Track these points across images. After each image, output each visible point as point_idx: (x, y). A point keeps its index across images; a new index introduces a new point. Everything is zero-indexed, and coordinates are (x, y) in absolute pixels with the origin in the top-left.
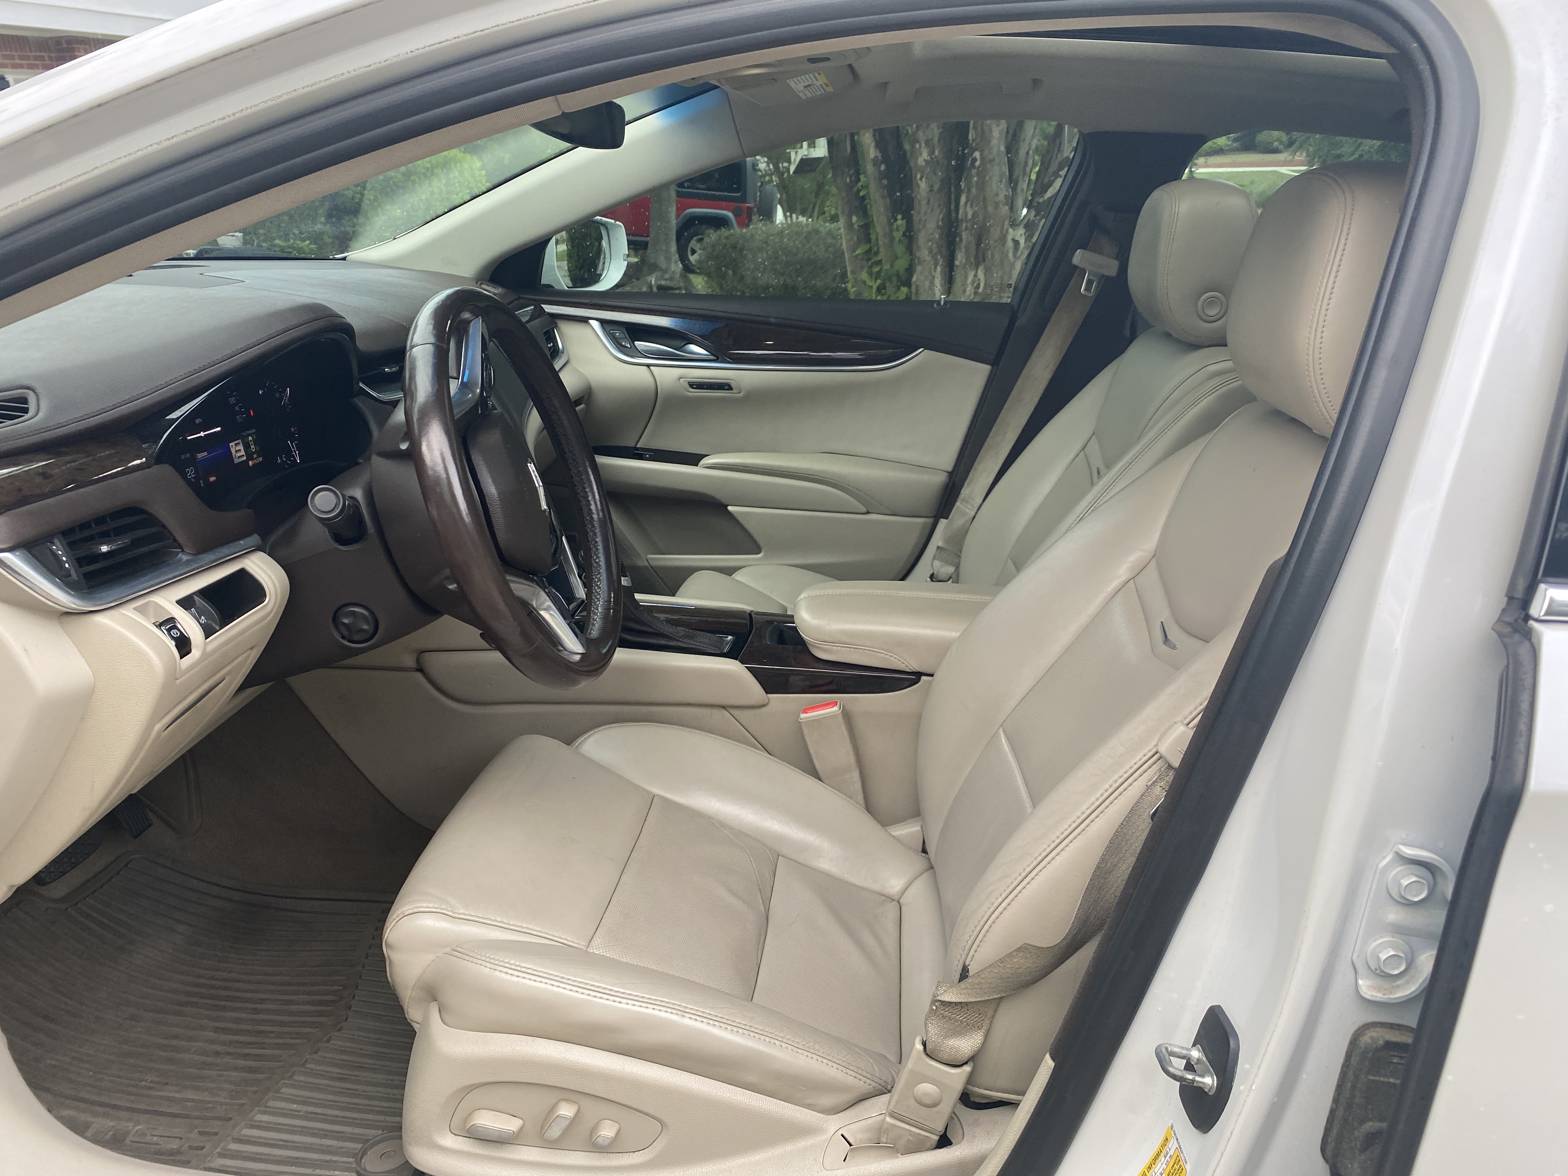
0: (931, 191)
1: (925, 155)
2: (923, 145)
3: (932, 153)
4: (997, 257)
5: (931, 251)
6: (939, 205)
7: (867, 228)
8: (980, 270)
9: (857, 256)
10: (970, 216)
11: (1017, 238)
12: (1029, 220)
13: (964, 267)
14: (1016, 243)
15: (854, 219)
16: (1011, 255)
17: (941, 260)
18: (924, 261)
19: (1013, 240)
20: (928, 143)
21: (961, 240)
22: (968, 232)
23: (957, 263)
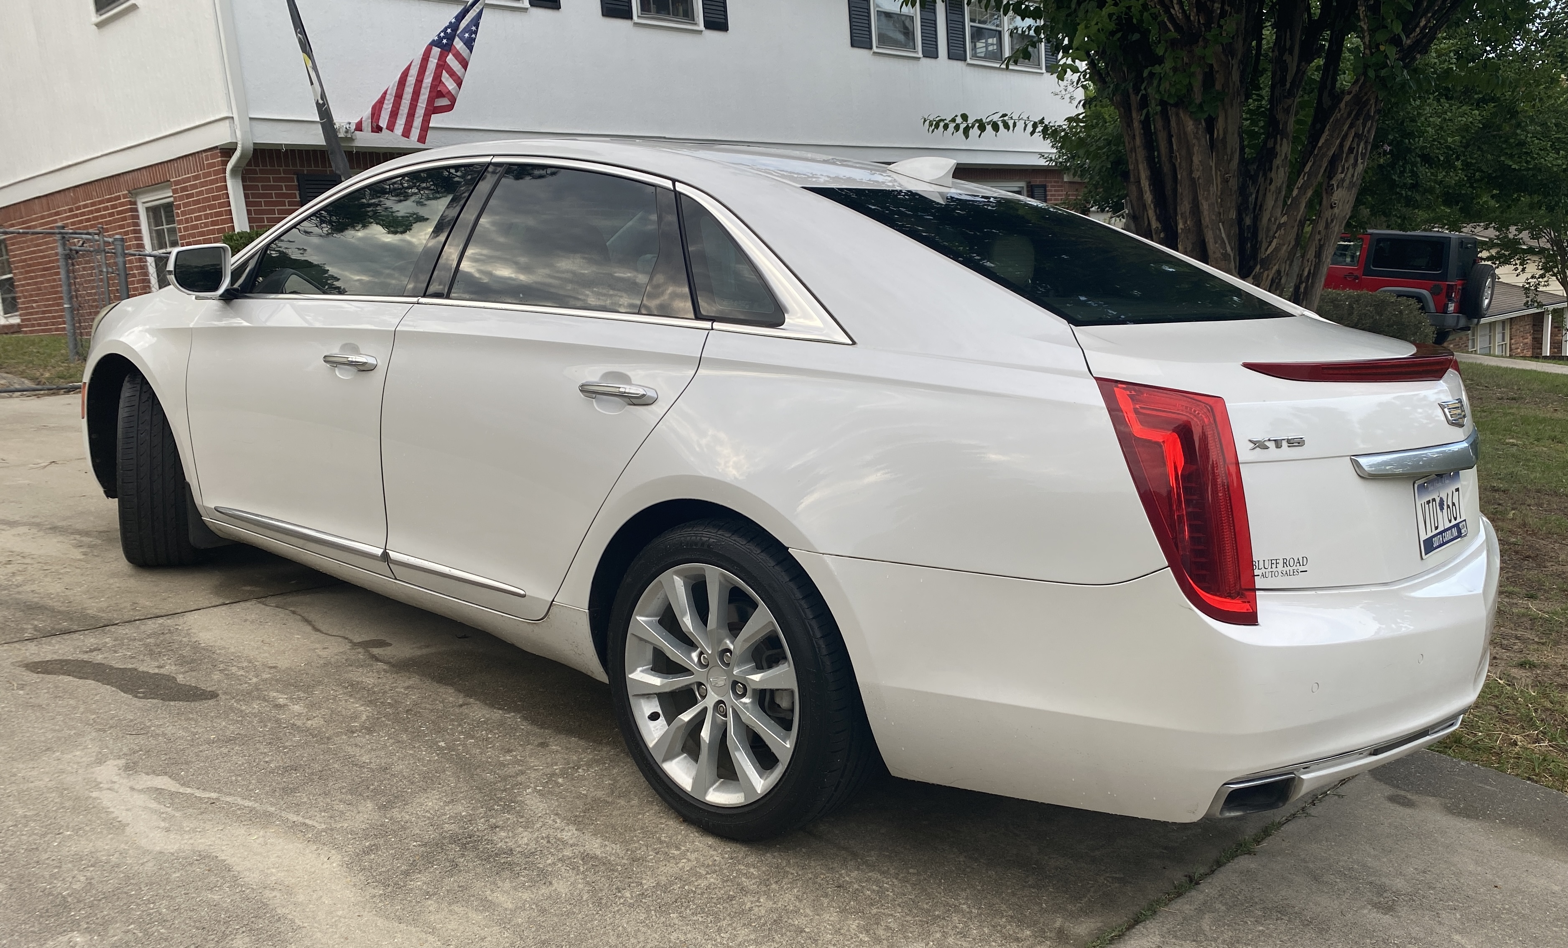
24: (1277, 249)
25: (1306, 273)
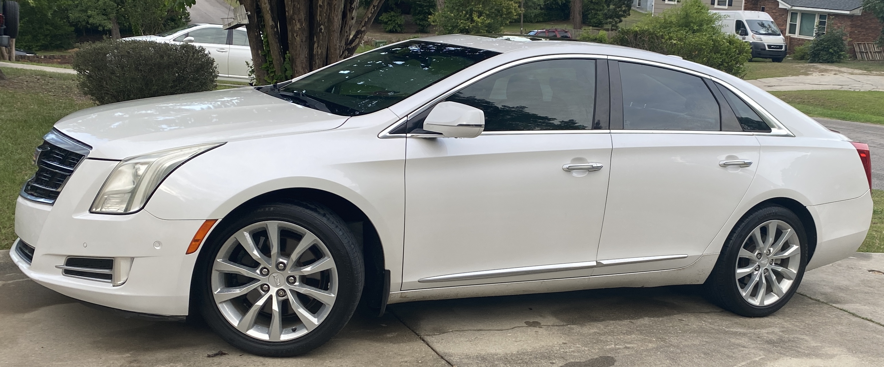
0: (302, 41)
1: (298, 26)
2: (297, 21)
3: (301, 25)
5: (302, 67)
7: (267, 56)
9: (261, 68)
10: (319, 53)
15: (260, 52)
20: (299, 21)
21: (316, 63)
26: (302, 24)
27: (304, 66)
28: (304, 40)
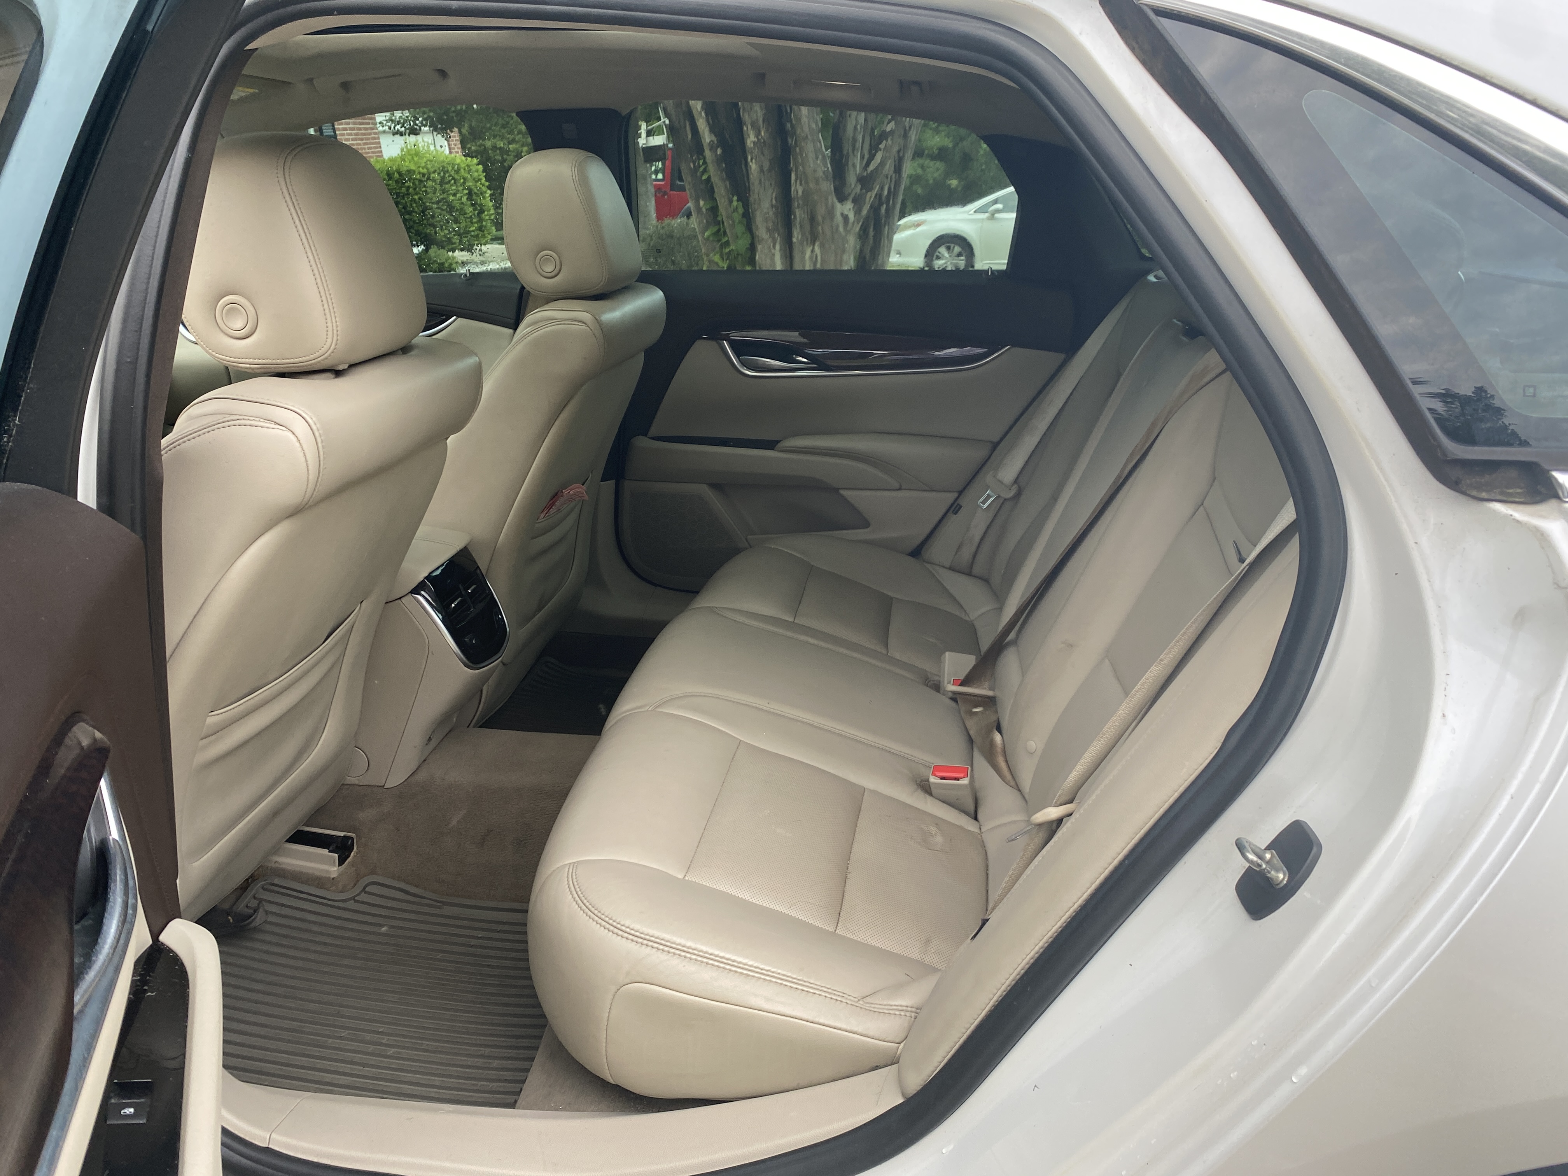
0: (762, 171)
1: (753, 137)
2: (749, 127)
3: (758, 134)
4: (828, 232)
5: (768, 229)
6: (771, 184)
7: (714, 210)
8: (816, 245)
9: (708, 239)
10: (800, 193)
11: (846, 213)
12: (856, 194)
13: (801, 243)
14: (845, 218)
16: (841, 229)
17: (779, 238)
18: (763, 239)
19: (842, 214)
20: (753, 125)
21: (795, 216)
22: (800, 209)
23: (794, 240)
24: (882, 164)
25: (886, 192)
26: (760, 132)
27: (770, 225)
28: (766, 168)
